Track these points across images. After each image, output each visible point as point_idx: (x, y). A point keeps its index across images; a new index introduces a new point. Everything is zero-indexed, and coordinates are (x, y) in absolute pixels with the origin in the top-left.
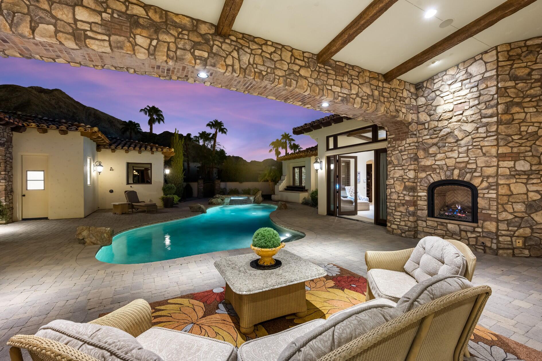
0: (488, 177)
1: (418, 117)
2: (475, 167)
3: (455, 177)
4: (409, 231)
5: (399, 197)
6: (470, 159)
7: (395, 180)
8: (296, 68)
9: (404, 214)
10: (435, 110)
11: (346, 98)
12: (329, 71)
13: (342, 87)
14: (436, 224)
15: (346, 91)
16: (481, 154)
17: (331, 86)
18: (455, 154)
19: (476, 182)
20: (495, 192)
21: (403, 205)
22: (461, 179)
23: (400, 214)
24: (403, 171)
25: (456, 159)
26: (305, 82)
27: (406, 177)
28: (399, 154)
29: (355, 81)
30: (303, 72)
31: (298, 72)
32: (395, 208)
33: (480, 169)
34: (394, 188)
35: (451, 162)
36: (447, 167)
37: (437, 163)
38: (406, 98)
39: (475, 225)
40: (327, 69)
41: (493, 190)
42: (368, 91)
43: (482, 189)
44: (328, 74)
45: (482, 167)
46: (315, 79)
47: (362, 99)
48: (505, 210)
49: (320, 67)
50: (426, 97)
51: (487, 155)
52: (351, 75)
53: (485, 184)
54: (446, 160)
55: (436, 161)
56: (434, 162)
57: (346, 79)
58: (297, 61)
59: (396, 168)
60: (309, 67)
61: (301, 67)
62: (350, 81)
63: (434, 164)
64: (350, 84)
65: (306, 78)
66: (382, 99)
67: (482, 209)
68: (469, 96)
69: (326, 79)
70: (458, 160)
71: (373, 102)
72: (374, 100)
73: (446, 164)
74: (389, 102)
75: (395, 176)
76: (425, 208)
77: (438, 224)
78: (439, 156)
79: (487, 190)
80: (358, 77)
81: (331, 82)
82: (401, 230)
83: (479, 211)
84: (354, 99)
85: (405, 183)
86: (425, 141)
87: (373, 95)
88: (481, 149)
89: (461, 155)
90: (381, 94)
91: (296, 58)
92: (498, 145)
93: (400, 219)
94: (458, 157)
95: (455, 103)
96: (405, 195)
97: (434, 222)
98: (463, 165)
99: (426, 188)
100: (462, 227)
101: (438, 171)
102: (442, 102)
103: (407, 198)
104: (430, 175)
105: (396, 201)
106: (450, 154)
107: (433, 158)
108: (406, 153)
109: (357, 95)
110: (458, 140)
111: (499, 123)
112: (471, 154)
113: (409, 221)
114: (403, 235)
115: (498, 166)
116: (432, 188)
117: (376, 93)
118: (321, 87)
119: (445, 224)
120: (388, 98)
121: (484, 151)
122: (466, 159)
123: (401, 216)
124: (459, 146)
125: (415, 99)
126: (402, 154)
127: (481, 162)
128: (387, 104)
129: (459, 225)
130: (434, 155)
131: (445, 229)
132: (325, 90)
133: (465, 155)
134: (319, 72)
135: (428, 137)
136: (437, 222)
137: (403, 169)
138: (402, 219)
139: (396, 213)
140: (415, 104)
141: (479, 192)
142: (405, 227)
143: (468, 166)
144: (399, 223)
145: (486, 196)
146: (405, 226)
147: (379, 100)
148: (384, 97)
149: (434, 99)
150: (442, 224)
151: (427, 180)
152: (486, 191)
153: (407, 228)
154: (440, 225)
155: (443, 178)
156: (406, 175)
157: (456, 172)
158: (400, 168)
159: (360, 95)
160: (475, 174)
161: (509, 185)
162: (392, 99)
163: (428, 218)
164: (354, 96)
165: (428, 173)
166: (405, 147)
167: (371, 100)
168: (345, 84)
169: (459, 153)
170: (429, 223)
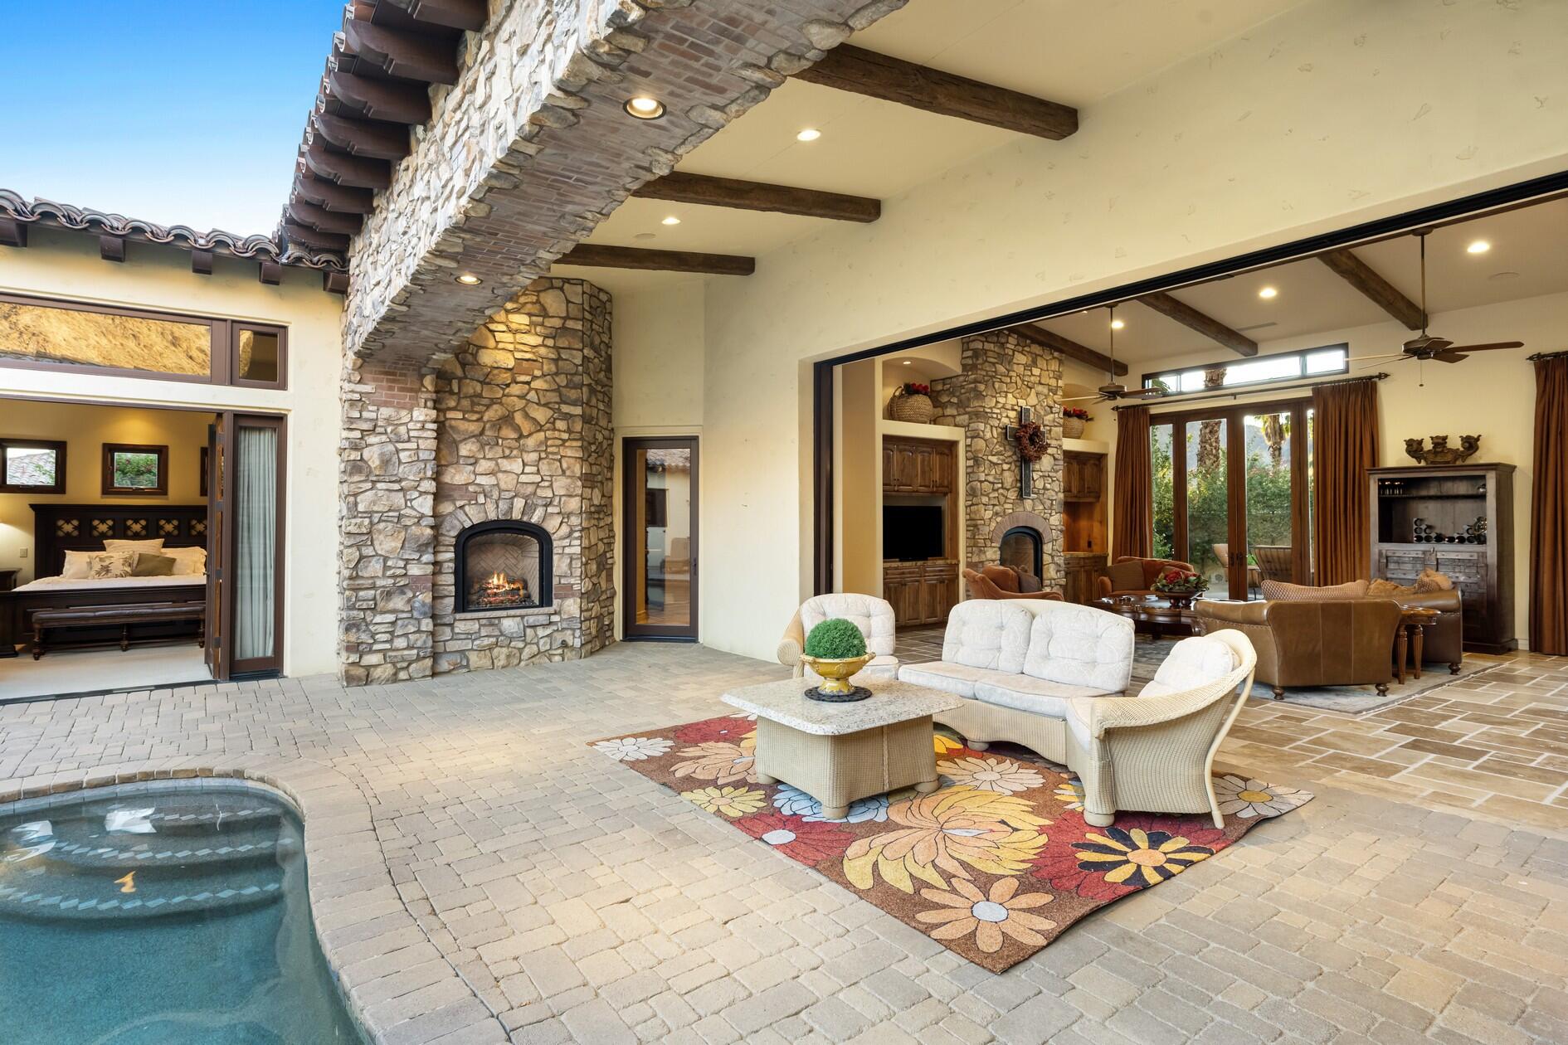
0: (569, 515)
2: (551, 495)
3: (516, 515)
4: (419, 659)
5: (386, 568)
6: (543, 480)
7: (376, 520)
9: (404, 615)
10: (475, 356)
14: (477, 626)
16: (560, 472)
18: (516, 466)
19: (551, 526)
20: (578, 542)
21: (401, 590)
22: (525, 519)
23: (391, 618)
24: (401, 494)
25: (518, 475)
27: (408, 511)
28: (391, 447)
32: (376, 604)
33: (557, 499)
34: (372, 544)
35: (506, 481)
36: (501, 491)
37: (479, 480)
39: (548, 610)
41: (576, 538)
43: (560, 539)
45: (561, 496)
51: (568, 473)
53: (565, 530)
54: (500, 475)
55: (476, 475)
56: (473, 477)
59: (379, 485)
63: (473, 483)
67: (560, 577)
70: (523, 478)
73: (498, 485)
75: (375, 509)
76: (450, 592)
77: (480, 625)
78: (484, 466)
79: (568, 540)
82: (394, 664)
83: (555, 581)
85: (406, 527)
86: (453, 422)
88: (560, 461)
89: (528, 469)
92: (583, 458)
93: (391, 633)
94: (523, 473)
95: (517, 355)
96: (407, 561)
97: (471, 623)
98: (530, 489)
99: (453, 541)
100: (529, 620)
101: (481, 499)
102: (492, 343)
103: (414, 570)
104: (462, 507)
105: (379, 583)
106: (505, 464)
107: (471, 468)
108: (410, 446)
110: (521, 436)
112: (544, 467)
113: (419, 631)
114: (403, 675)
115: (583, 496)
116: (464, 541)
119: (497, 622)
121: (565, 466)
122: (537, 479)
123: (393, 623)
124: (522, 450)
126: (400, 446)
127: (560, 486)
129: (522, 617)
130: (472, 461)
131: (497, 633)
133: (534, 469)
135: (464, 415)
136: (478, 619)
137: (402, 489)
138: (399, 632)
139: (378, 619)
141: (555, 544)
142: (406, 652)
143: (540, 492)
144: (388, 646)
145: (567, 550)
146: (409, 647)
150: (491, 623)
151: (456, 522)
152: (566, 542)
153: (415, 651)
154: (484, 625)
155: (492, 516)
156: (412, 507)
157: (519, 504)
158: (396, 486)
160: (550, 510)
163: (458, 616)
165: (459, 503)
166: (408, 430)
169: (524, 464)
170: (460, 627)
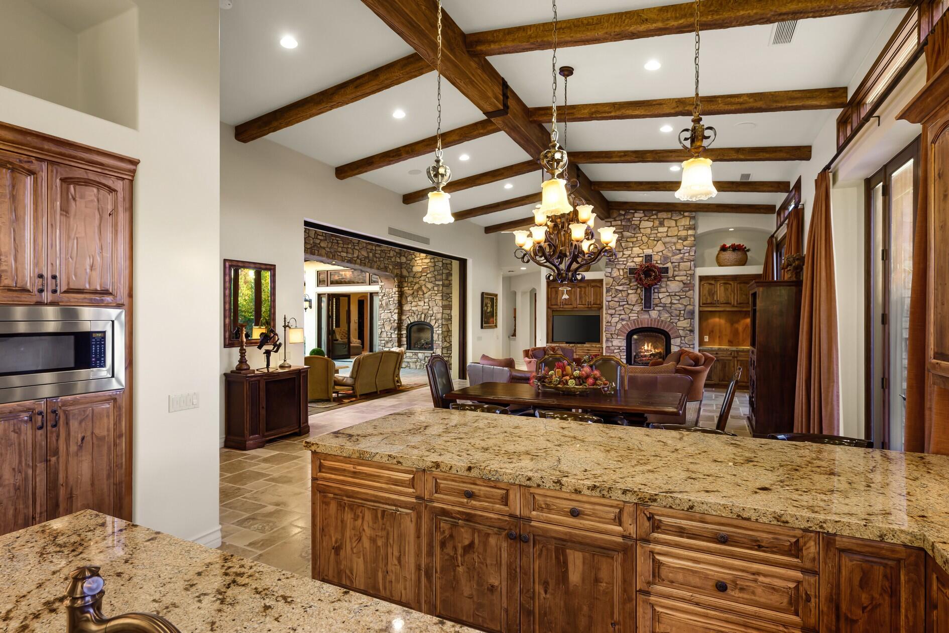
1: (401, 272)
2: (432, 313)
3: (422, 320)
5: (387, 335)
6: (430, 308)
7: (384, 321)
8: (318, 241)
10: (412, 269)
11: (350, 260)
12: (339, 242)
13: (347, 253)
15: (350, 256)
16: (435, 305)
17: (340, 252)
18: (421, 303)
19: (433, 323)
22: (425, 321)
24: (390, 314)
26: (323, 252)
28: (387, 300)
29: (356, 247)
30: (323, 244)
31: (319, 244)
33: (434, 314)
34: (384, 328)
35: (420, 308)
36: (418, 312)
37: (413, 309)
38: (392, 257)
39: (432, 352)
40: (337, 240)
41: (441, 328)
42: (365, 254)
44: (338, 243)
46: (330, 248)
47: (361, 260)
48: (446, 341)
49: (333, 239)
50: (406, 258)
51: (438, 305)
52: (354, 243)
53: (437, 324)
54: (418, 307)
55: (412, 307)
57: (350, 246)
58: (319, 237)
59: (385, 311)
60: (326, 240)
61: (321, 240)
62: (353, 247)
63: (411, 310)
64: (353, 250)
65: (324, 248)
66: (375, 259)
68: (430, 264)
69: (336, 247)
70: (424, 308)
71: (369, 262)
72: (369, 260)
73: (417, 310)
74: (380, 261)
75: (384, 318)
76: (405, 343)
78: (414, 304)
80: (358, 243)
81: (340, 249)
83: (434, 342)
84: (355, 261)
85: (391, 324)
86: (404, 291)
87: (368, 257)
88: (435, 300)
90: (374, 256)
91: (318, 235)
92: (442, 299)
94: (424, 306)
95: (423, 267)
96: (391, 334)
98: (426, 311)
99: (405, 328)
100: (426, 354)
101: (413, 315)
102: (416, 264)
103: (394, 336)
104: (409, 317)
106: (420, 303)
107: (410, 305)
108: (393, 299)
109: (358, 257)
110: (424, 294)
111: (443, 285)
112: (430, 303)
115: (443, 313)
116: (410, 327)
117: (371, 255)
118: (333, 254)
120: (379, 258)
121: (437, 302)
122: (428, 307)
124: (424, 298)
125: (400, 258)
127: (436, 309)
128: (379, 263)
129: (424, 353)
130: (411, 302)
131: (417, 358)
132: (336, 256)
133: (428, 304)
134: (332, 243)
135: (407, 288)
136: (412, 353)
137: (390, 312)
140: (399, 261)
141: (434, 329)
143: (429, 312)
145: (437, 331)
147: (373, 260)
148: (376, 258)
149: (411, 260)
150: (416, 354)
151: (406, 322)
152: (437, 329)
154: (414, 355)
155: (416, 320)
156: (393, 318)
157: (423, 316)
159: (360, 257)
160: (432, 318)
161: (447, 325)
162: (382, 259)
163: (407, 351)
164: (355, 259)
165: (407, 316)
166: (392, 295)
167: (367, 261)
168: (350, 250)
169: (425, 303)
170: (408, 354)
